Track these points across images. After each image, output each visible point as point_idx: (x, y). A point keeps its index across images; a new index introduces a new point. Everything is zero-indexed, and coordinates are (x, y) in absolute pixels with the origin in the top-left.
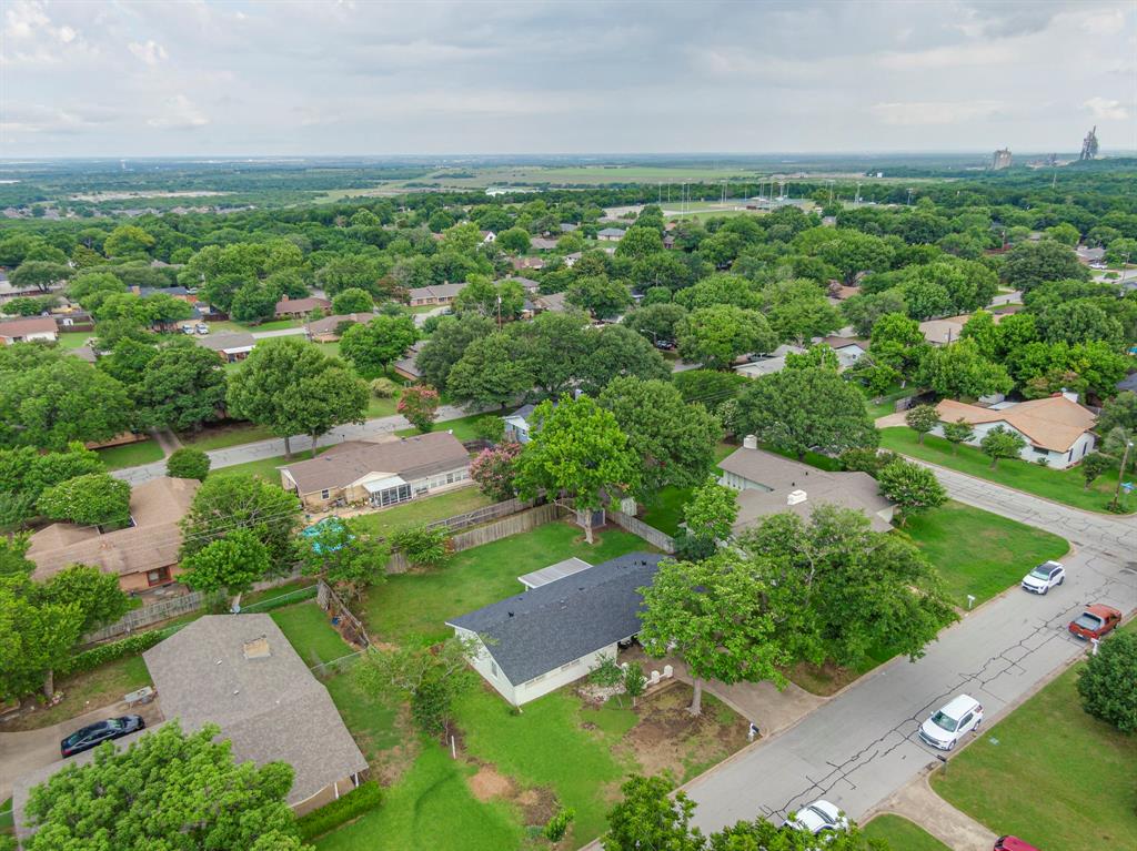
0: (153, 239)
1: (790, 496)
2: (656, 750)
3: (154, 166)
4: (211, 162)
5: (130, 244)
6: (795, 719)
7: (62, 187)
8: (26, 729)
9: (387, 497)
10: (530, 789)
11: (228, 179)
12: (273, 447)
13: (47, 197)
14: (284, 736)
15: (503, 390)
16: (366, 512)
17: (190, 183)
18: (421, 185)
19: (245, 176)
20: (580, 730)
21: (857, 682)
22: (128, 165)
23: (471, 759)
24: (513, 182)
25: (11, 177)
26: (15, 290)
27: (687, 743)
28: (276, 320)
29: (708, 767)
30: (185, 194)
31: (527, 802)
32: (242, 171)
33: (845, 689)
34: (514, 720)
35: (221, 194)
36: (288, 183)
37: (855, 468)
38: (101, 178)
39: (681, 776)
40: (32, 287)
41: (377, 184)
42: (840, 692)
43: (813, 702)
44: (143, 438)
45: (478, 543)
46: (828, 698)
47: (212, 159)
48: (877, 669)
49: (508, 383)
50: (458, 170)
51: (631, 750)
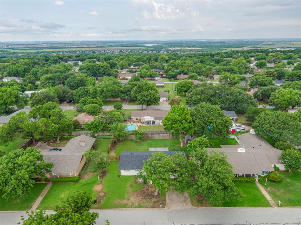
0: (168, 58)
1: (238, 149)
2: (137, 198)
3: (189, 41)
4: (203, 40)
5: (163, 59)
6: (179, 208)
7: (168, 46)
8: (51, 146)
9: (149, 122)
10: (104, 192)
11: (204, 45)
12: (139, 107)
13: (164, 48)
14: (69, 161)
15: (196, 103)
16: (143, 125)
17: (195, 46)
18: (256, 47)
19: (209, 44)
20: (128, 186)
21: (209, 208)
22: (184, 41)
23: (101, 182)
24: (287, 47)
25: (160, 44)
26: (134, 68)
27: (145, 200)
28: (177, 79)
29: (144, 207)
30: (192, 48)
31: (100, 195)
32: (209, 43)
33: (203, 208)
34: (118, 178)
35: (200, 49)
36: (218, 46)
37: (280, 148)
38: (177, 44)
39: (135, 206)
40: (137, 67)
41: (243, 46)
42: (201, 208)
43: (189, 206)
44: (122, 100)
45: (156, 138)
46: (195, 208)
47: (204, 40)
48: (220, 208)
49: (198, 101)
50: (271, 43)
51: (132, 195)
